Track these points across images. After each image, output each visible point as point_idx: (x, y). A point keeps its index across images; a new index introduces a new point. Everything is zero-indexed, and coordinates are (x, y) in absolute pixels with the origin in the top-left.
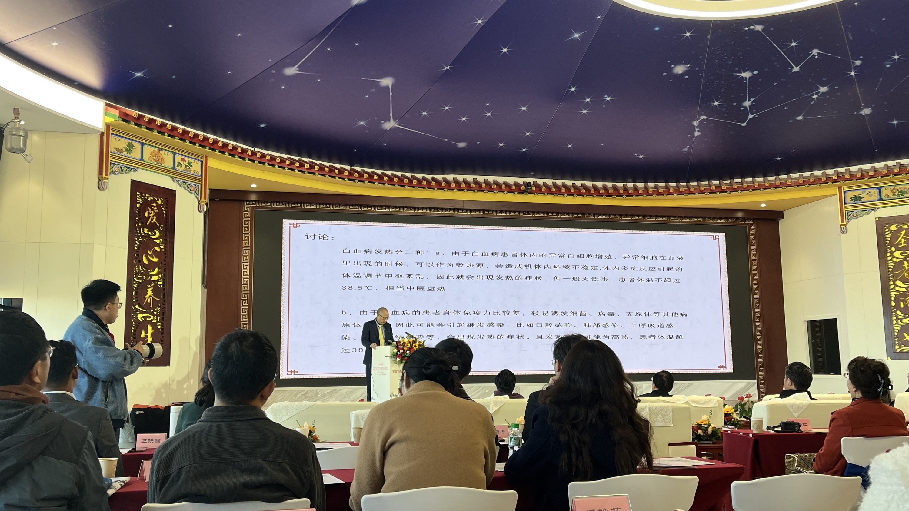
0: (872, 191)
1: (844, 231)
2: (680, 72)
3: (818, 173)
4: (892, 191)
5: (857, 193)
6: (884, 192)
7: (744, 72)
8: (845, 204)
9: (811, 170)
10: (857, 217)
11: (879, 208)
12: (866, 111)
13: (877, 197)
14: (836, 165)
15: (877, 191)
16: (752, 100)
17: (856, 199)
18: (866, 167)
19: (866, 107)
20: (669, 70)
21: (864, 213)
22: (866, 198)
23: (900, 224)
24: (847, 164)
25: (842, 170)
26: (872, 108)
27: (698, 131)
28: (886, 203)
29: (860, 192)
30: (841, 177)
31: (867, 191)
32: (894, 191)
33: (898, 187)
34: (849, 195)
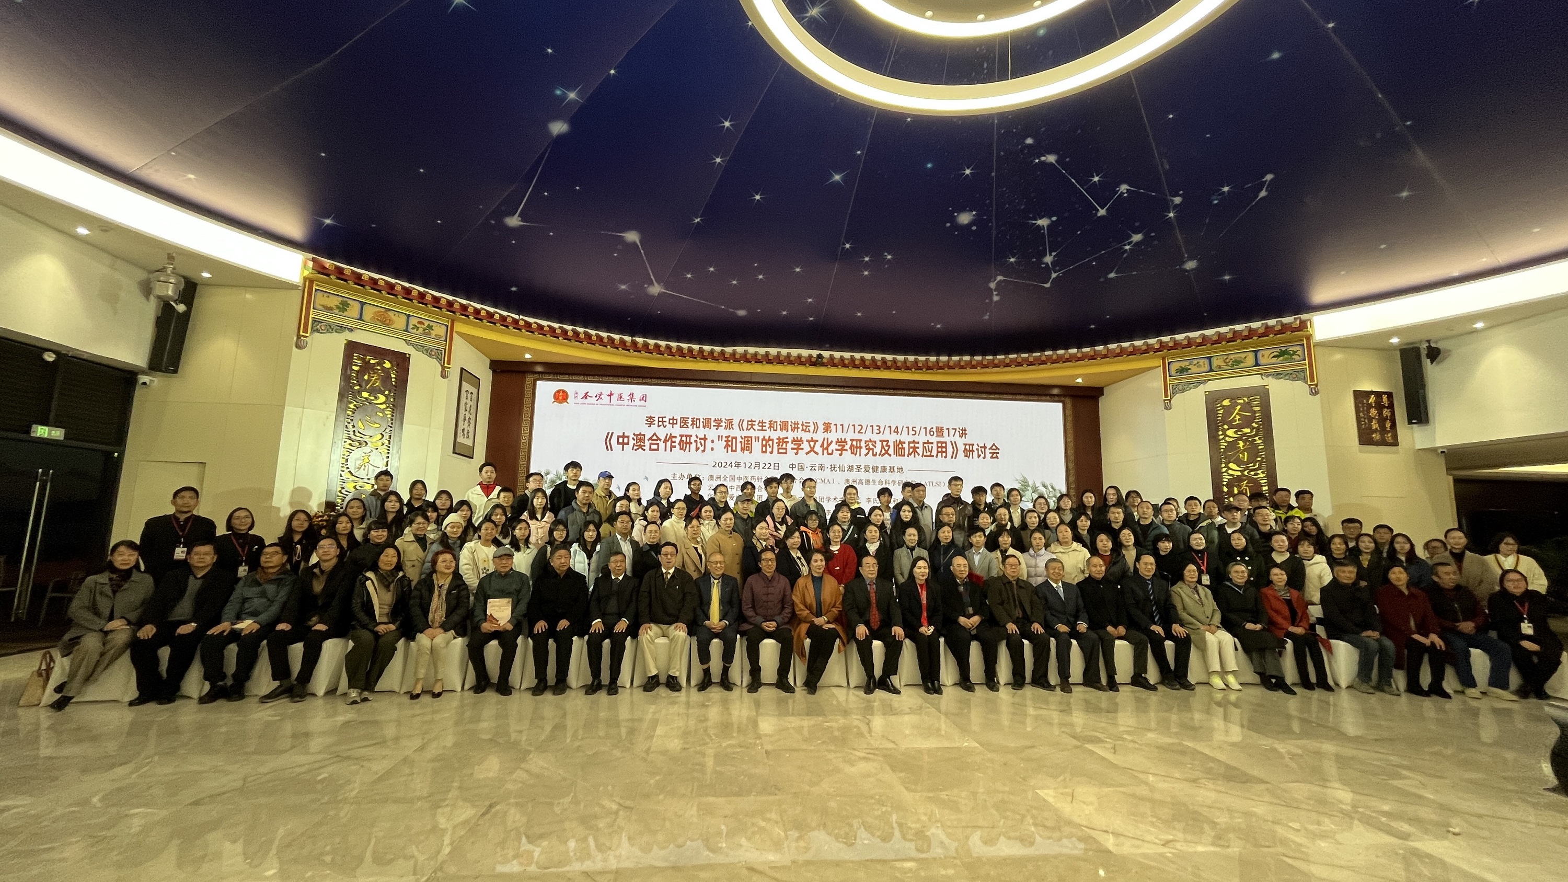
0: (1201, 362)
1: (1168, 407)
2: (966, 222)
3: (1138, 343)
4: (1224, 361)
5: (1183, 364)
6: (1216, 362)
7: (1041, 218)
8: (1170, 376)
9: (1131, 339)
10: (1183, 391)
11: (1209, 380)
12: (1191, 265)
13: (1207, 368)
14: (1159, 334)
15: (1207, 361)
16: (1054, 254)
17: (1182, 370)
18: (1193, 335)
19: (1191, 258)
20: (953, 220)
21: (1191, 386)
22: (1194, 369)
23: (1234, 399)
24: (1173, 332)
25: (1166, 339)
26: (1198, 260)
27: (997, 295)
28: (1216, 375)
29: (1187, 363)
30: (1163, 346)
31: (1195, 362)
32: (1228, 360)
33: (1232, 357)
34: (1175, 366)
